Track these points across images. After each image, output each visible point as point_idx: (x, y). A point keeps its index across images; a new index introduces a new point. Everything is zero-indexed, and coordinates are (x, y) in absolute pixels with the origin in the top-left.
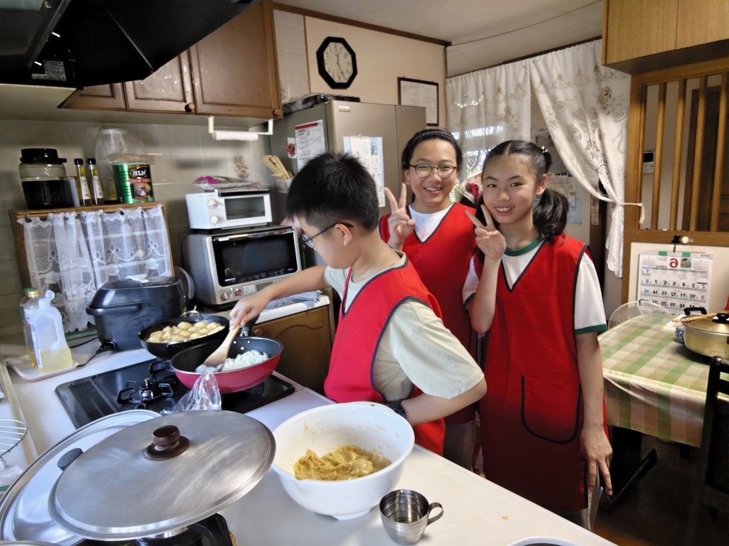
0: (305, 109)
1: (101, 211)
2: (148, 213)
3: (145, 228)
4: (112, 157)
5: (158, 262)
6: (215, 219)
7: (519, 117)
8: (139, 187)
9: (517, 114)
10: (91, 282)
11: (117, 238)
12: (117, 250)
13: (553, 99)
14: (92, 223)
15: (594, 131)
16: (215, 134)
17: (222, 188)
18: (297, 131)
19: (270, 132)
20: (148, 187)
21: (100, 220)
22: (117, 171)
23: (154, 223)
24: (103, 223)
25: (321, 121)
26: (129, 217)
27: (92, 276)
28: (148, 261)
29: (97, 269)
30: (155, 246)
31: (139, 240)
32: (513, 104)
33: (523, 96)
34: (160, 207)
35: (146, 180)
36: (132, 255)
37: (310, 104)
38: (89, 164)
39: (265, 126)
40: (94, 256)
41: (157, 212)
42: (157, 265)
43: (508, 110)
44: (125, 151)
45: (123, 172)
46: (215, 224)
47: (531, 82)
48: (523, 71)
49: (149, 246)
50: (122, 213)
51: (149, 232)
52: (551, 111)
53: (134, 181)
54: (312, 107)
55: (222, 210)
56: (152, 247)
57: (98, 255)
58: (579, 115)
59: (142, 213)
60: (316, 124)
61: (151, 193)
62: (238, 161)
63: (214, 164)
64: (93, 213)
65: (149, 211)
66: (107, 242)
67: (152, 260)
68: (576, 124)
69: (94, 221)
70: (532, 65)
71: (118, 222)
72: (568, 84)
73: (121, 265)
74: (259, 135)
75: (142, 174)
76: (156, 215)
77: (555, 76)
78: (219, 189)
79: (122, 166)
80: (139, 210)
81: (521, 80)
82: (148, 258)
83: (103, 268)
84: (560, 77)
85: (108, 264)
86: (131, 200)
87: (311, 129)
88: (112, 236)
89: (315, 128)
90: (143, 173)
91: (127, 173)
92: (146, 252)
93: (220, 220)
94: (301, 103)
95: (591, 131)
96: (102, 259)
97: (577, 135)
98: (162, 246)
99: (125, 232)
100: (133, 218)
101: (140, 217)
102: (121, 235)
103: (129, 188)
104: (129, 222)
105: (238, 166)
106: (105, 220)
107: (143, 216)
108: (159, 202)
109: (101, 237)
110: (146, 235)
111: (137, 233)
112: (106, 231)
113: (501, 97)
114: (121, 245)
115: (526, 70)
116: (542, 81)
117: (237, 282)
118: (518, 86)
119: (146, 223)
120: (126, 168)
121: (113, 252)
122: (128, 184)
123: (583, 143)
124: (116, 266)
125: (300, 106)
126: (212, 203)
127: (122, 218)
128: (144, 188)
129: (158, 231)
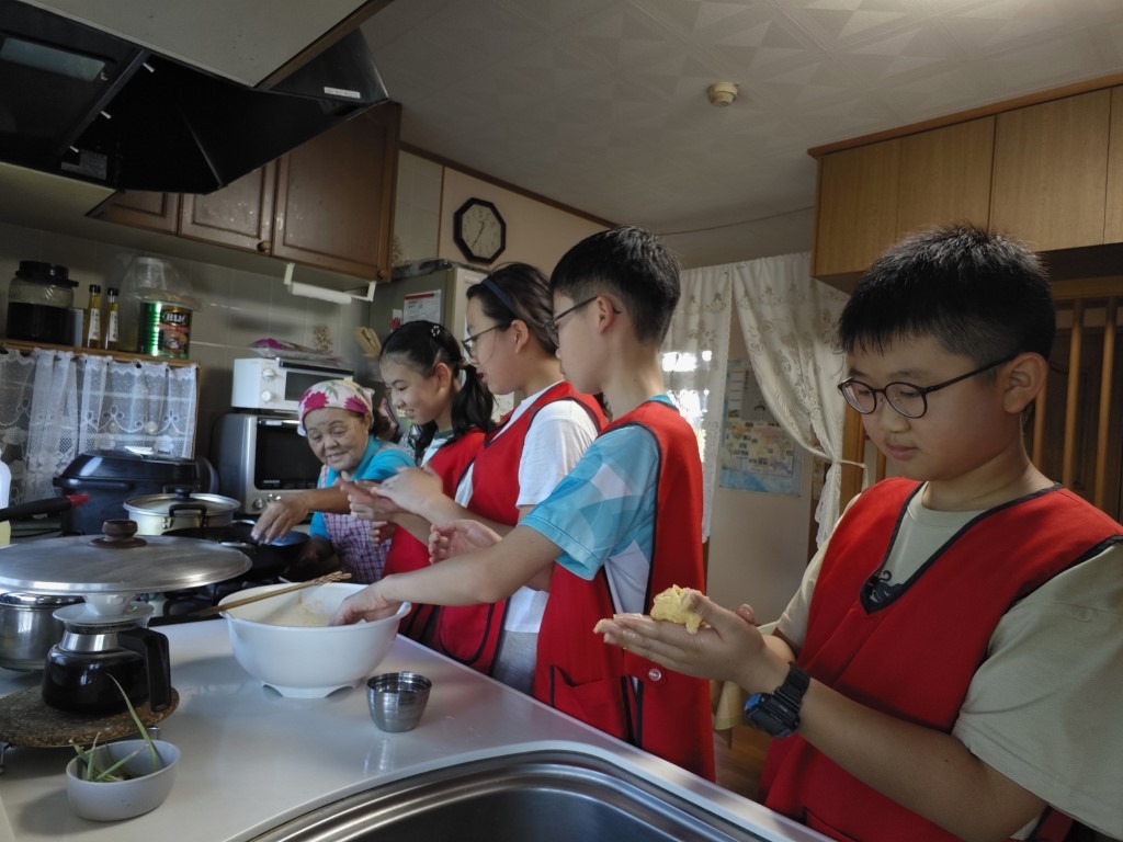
0: (422, 275)
1: (110, 358)
2: (175, 373)
3: (166, 394)
4: (148, 291)
5: (173, 442)
6: (267, 396)
7: (715, 336)
8: (171, 336)
9: (713, 332)
10: (70, 451)
11: (122, 399)
12: (120, 415)
13: (759, 317)
14: (93, 371)
15: (807, 364)
16: (292, 286)
17: (287, 357)
18: (406, 302)
19: (370, 297)
20: (183, 339)
21: (105, 369)
22: (147, 310)
23: (180, 387)
24: (109, 375)
25: (439, 292)
26: (147, 373)
27: (74, 442)
28: (160, 438)
29: (84, 436)
30: (175, 418)
31: (153, 407)
32: (709, 317)
33: (722, 309)
34: (194, 367)
35: (183, 329)
36: (139, 424)
37: (429, 269)
38: (109, 293)
39: (365, 291)
40: (84, 416)
41: (189, 374)
42: (172, 447)
43: (701, 324)
44: (164, 288)
45: (154, 313)
46: (266, 403)
47: (733, 293)
48: (724, 278)
49: (166, 418)
50: (139, 366)
51: (171, 399)
52: (755, 332)
53: (165, 327)
54: (431, 273)
55: (280, 386)
56: (171, 419)
57: (90, 416)
58: (790, 340)
59: (167, 370)
60: (432, 295)
61: (185, 348)
62: (320, 331)
63: (287, 329)
64: (98, 358)
65: (177, 370)
66: (108, 402)
67: (166, 438)
68: (785, 352)
69: (97, 369)
70: (736, 272)
71: (130, 377)
72: (779, 300)
73: (120, 438)
74: (353, 299)
75: (179, 320)
76: (186, 378)
77: (763, 288)
78: (281, 357)
79: (154, 306)
80: (164, 366)
81: (720, 289)
82: (161, 434)
83: (93, 436)
84: (769, 290)
85: (101, 432)
86: (155, 352)
87: (425, 300)
88: (116, 394)
89: (430, 299)
90: (181, 319)
91: (158, 315)
92: (160, 425)
93: (274, 398)
94: (417, 267)
95: (802, 363)
96: (95, 421)
97: (785, 364)
98: (185, 421)
99: (137, 393)
100: (152, 374)
101: (163, 375)
102: (130, 395)
103: (157, 335)
104: (146, 380)
105: (319, 338)
106: (113, 371)
107: (167, 375)
108: (194, 361)
109: (101, 393)
110: (165, 403)
111: (154, 398)
112: (109, 387)
114: (127, 410)
115: (728, 279)
116: (747, 293)
118: (717, 296)
119: (170, 386)
120: (159, 307)
121: (114, 416)
122: (157, 330)
123: (793, 376)
124: (112, 437)
125: (415, 271)
126: (267, 373)
127: (137, 372)
128: (177, 339)
129: (184, 399)
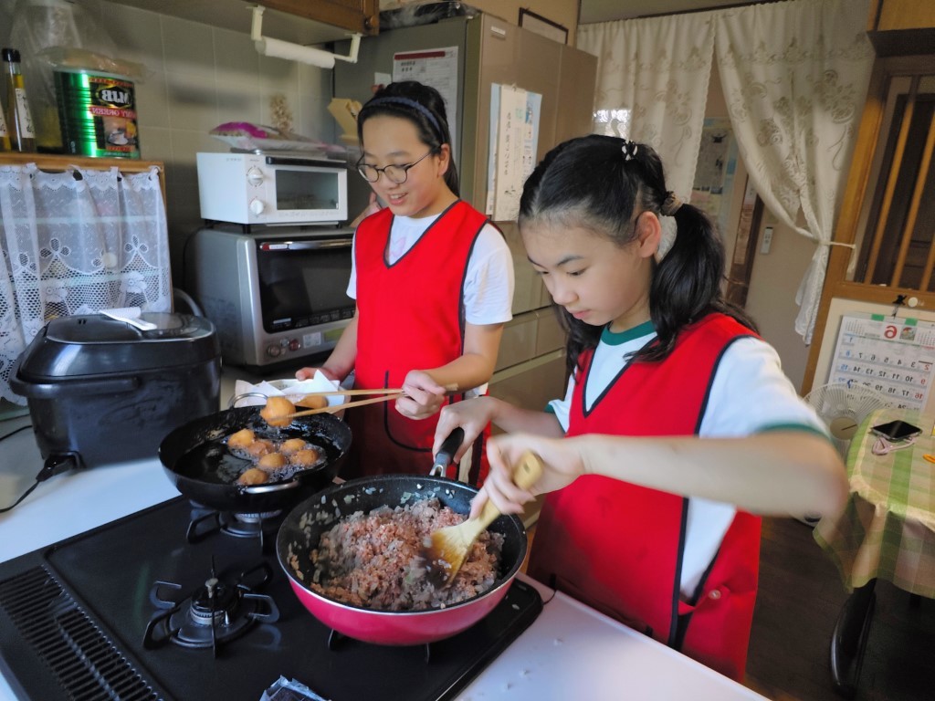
0: (417, 24)
1: (32, 167)
2: (129, 182)
3: (123, 213)
4: (55, 52)
5: (145, 280)
6: (258, 207)
7: (689, 99)
8: (112, 126)
9: (687, 94)
10: (7, 314)
11: (64, 226)
12: (65, 251)
13: (747, 80)
14: (12, 189)
15: (800, 134)
16: (265, 43)
17: (272, 150)
18: (396, 63)
19: (353, 57)
20: (131, 128)
21: (29, 185)
22: (66, 84)
23: (141, 202)
24: (36, 192)
25: (455, 49)
26: (92, 186)
27: (10, 302)
28: (126, 276)
29: (21, 287)
30: (143, 248)
31: (111, 234)
32: (682, 76)
33: (700, 67)
34: (154, 172)
35: (129, 114)
36: (97, 263)
37: (431, 16)
38: (5, 59)
39: (345, 46)
40: (16, 261)
41: (150, 183)
42: (144, 286)
43: (672, 85)
44: (79, 45)
45: (78, 89)
46: (257, 216)
47: (715, 47)
48: (705, 29)
49: (129, 248)
50: (78, 176)
51: (130, 220)
52: (739, 95)
53: (101, 111)
54: (435, 21)
55: (270, 191)
56: (136, 249)
57: (24, 260)
58: (782, 105)
59: (119, 179)
60: (442, 54)
61: (135, 142)
62: (277, 102)
63: (238, 102)
64: (16, 168)
65: (132, 176)
66: (44, 233)
67: (134, 275)
68: (778, 120)
69: (17, 186)
70: (721, 22)
71: (68, 194)
72: (772, 57)
73: (72, 282)
74: (336, 60)
75: (121, 101)
76: (147, 188)
77: (756, 43)
78: (264, 150)
79: (76, 77)
80: (114, 172)
81: (699, 42)
82: (126, 271)
83: (32, 285)
84: (762, 45)
85: (44, 278)
86: (93, 149)
87: (429, 61)
88: (53, 221)
89: (438, 59)
90: (124, 98)
91: (88, 93)
92: (123, 258)
93: (266, 208)
94: (412, 12)
95: (796, 133)
96: (33, 267)
97: (777, 135)
98: (156, 250)
99: (82, 214)
100: (100, 188)
101: (115, 187)
102: (74, 220)
103: (91, 125)
104: (91, 194)
105: (277, 113)
106: (41, 185)
107: (120, 186)
108: (153, 161)
109: (31, 221)
110: (124, 225)
111: (109, 220)
112: (41, 209)
113: (665, 64)
114: (74, 241)
115: (710, 28)
116: (732, 48)
117: (293, 326)
118: (694, 51)
119: (127, 201)
120: (85, 82)
121: (57, 254)
122: (89, 116)
123: (784, 148)
124: (61, 283)
125: (409, 18)
126: (254, 175)
127: (78, 186)
128: (121, 130)
129: (148, 218)
